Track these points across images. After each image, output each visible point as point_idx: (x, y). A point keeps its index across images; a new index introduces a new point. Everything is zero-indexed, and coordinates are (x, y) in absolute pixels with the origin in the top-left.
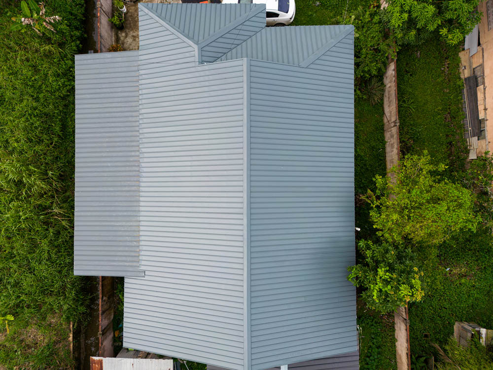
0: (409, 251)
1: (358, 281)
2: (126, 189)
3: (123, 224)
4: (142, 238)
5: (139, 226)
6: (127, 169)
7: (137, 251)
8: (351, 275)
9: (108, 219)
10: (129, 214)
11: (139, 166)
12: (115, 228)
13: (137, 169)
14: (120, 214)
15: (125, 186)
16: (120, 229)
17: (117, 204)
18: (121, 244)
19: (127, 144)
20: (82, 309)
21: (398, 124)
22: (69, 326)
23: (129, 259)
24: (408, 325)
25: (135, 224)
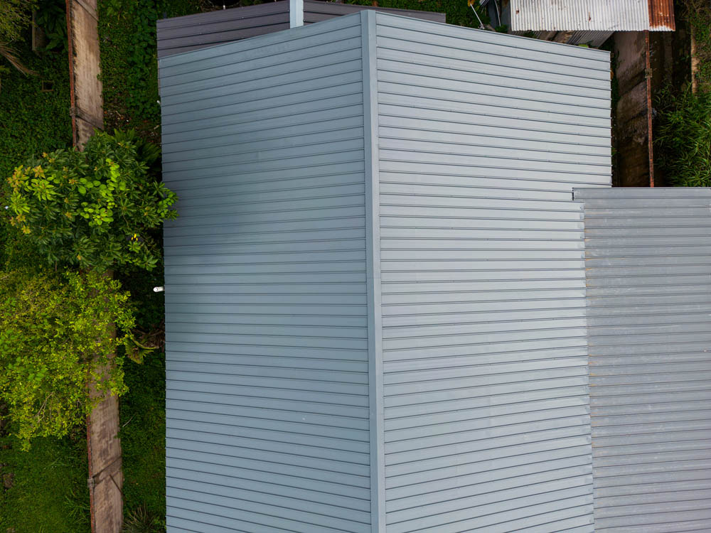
0: (52, 257)
1: (155, 192)
2: (614, 361)
3: (619, 289)
4: (581, 264)
5: (588, 288)
6: (614, 401)
7: (590, 237)
8: (170, 204)
9: (648, 300)
10: (607, 312)
11: (592, 408)
12: (635, 281)
13: (596, 402)
14: (625, 311)
15: (618, 366)
16: (625, 281)
17: (633, 330)
18: (621, 252)
19: (615, 452)
20: (675, 117)
21: (90, 480)
22: (698, 86)
23: (605, 222)
24: (73, 107)
25: (594, 292)
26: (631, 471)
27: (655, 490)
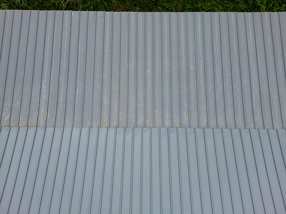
4: (13, 132)
13: (140, 123)
26: (202, 91)
27: (220, 70)
